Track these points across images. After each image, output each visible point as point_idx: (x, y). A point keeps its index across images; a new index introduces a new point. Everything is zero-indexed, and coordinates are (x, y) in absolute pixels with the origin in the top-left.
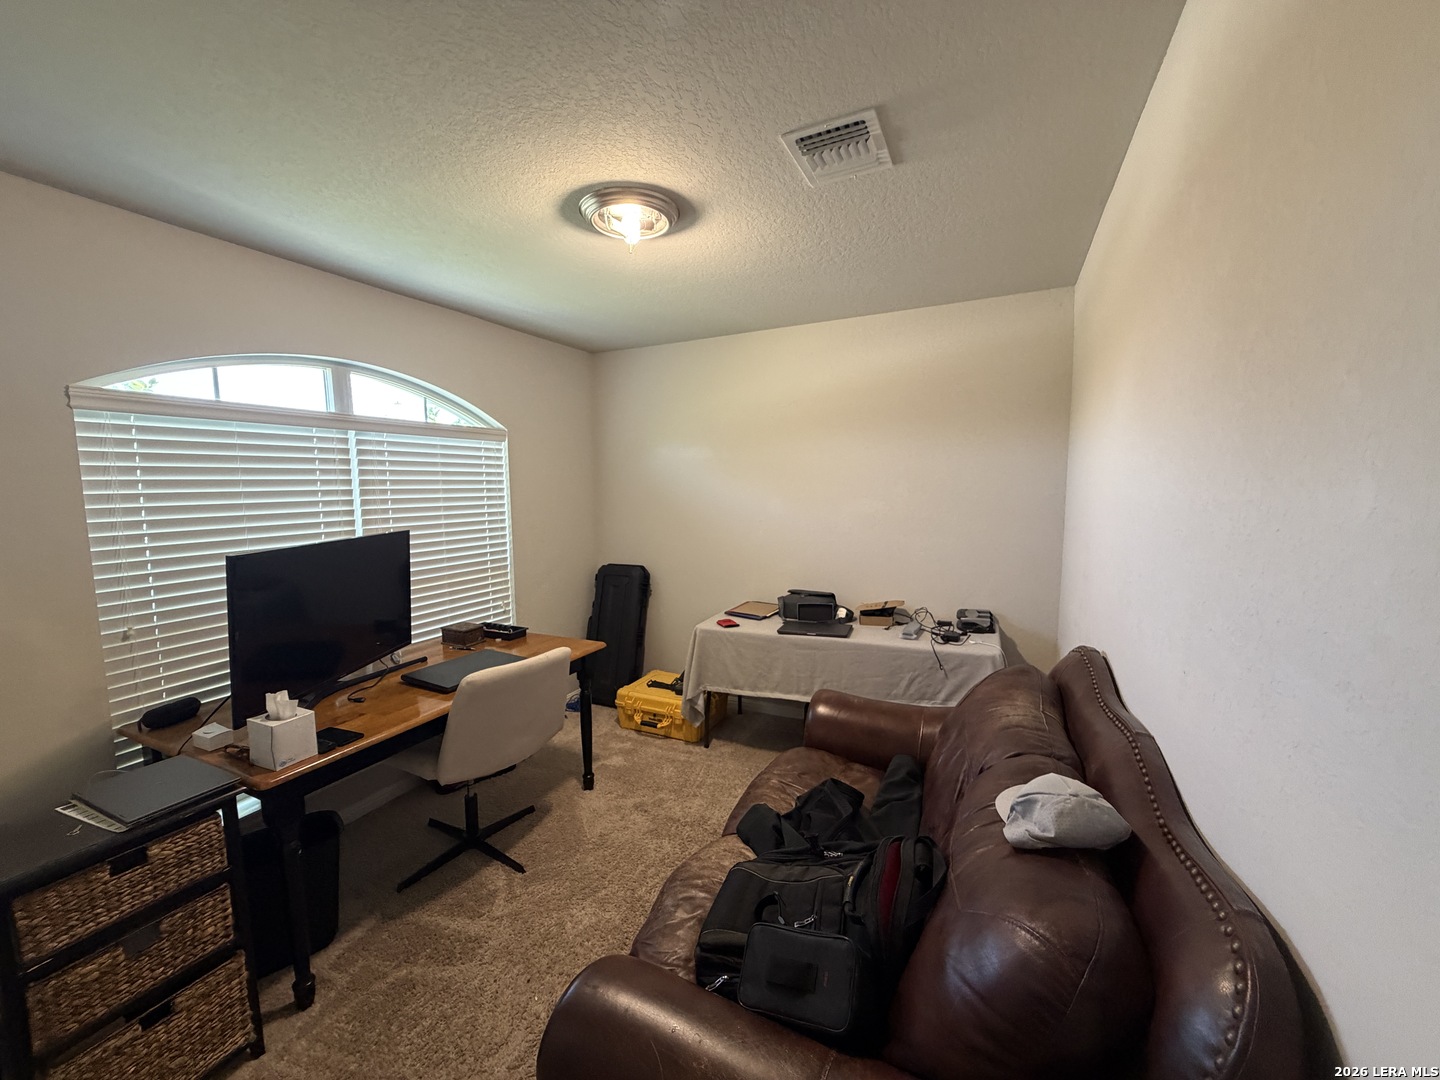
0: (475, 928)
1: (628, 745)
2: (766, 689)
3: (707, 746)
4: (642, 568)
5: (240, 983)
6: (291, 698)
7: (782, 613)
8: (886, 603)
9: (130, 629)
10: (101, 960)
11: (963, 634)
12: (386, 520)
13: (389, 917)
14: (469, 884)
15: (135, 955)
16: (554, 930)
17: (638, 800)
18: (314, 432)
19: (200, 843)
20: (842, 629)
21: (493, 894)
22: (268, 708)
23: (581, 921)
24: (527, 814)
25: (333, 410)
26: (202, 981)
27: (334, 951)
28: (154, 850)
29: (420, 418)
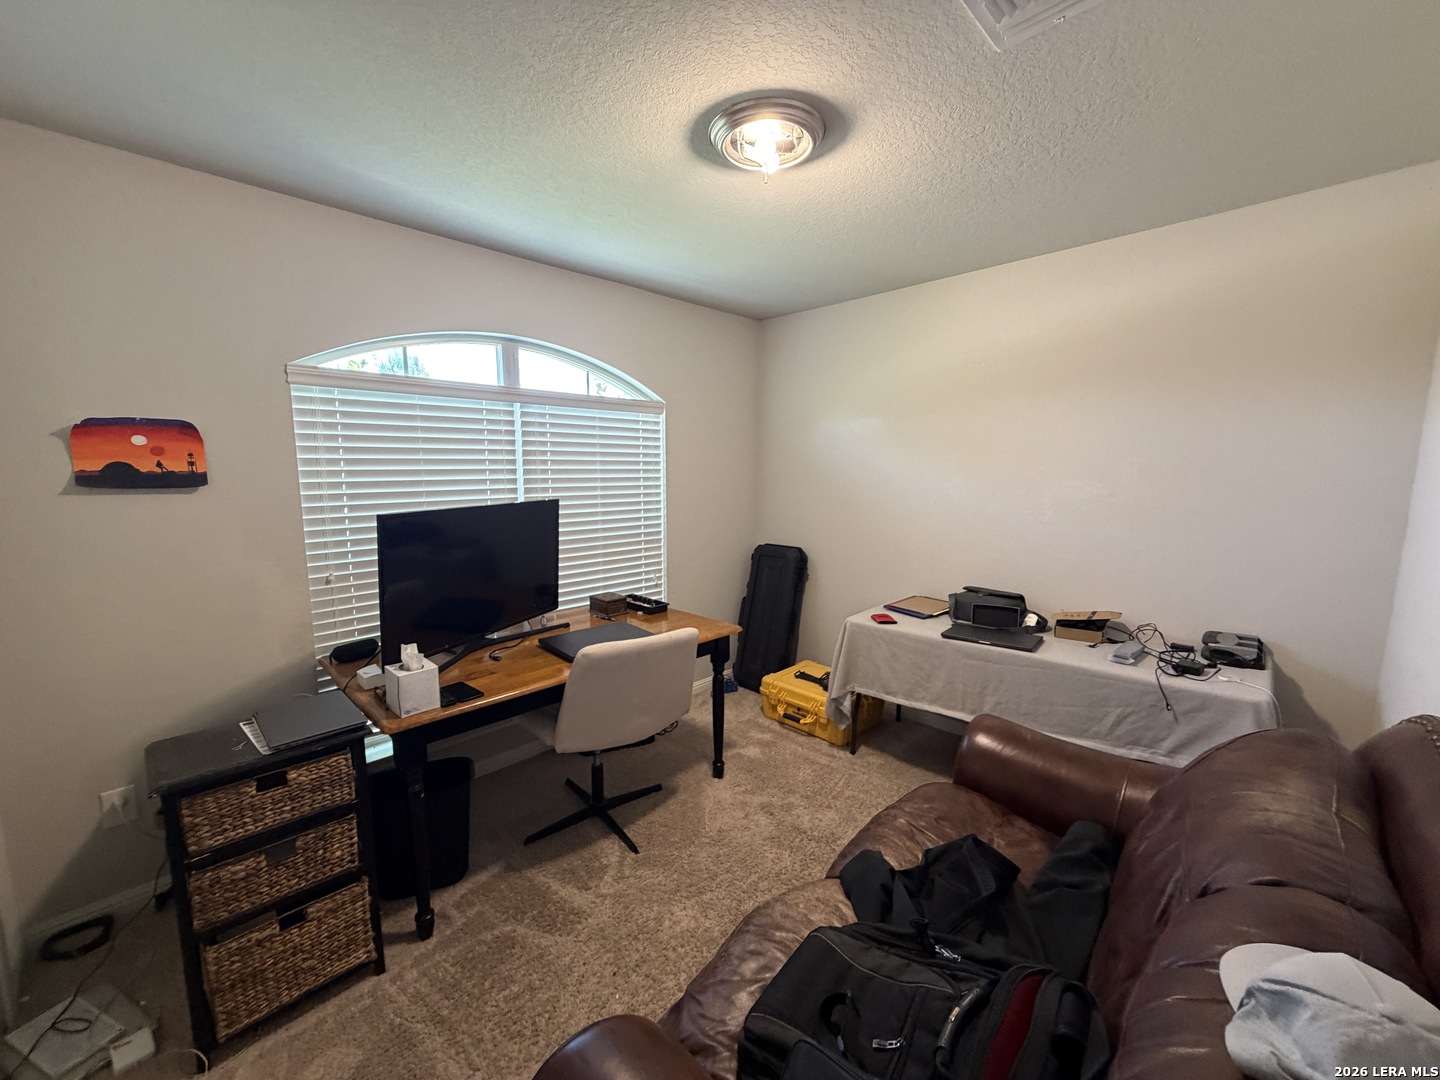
0: (579, 899)
1: (768, 737)
2: (922, 699)
3: (853, 753)
4: (800, 550)
5: (363, 906)
6: (420, 651)
7: (952, 613)
8: (1094, 613)
9: (331, 575)
10: (247, 863)
11: (1209, 666)
12: (546, 490)
13: (511, 868)
14: (586, 853)
15: (274, 864)
16: (652, 924)
17: (766, 799)
18: (485, 405)
19: (331, 774)
20: (1028, 641)
21: (604, 869)
22: (403, 658)
23: (680, 922)
24: (653, 792)
25: (502, 384)
26: (330, 898)
27: (462, 888)
28: (292, 775)
29: (581, 390)
